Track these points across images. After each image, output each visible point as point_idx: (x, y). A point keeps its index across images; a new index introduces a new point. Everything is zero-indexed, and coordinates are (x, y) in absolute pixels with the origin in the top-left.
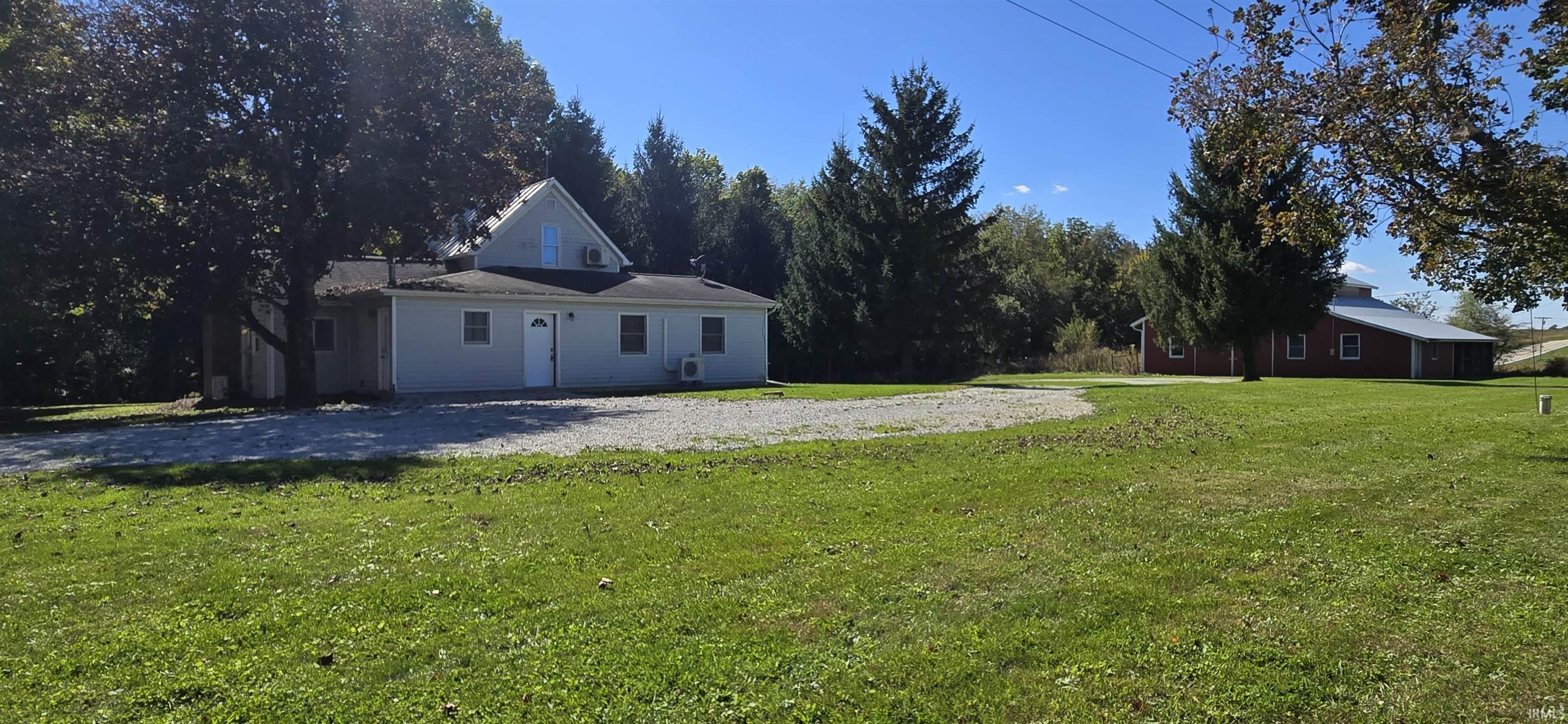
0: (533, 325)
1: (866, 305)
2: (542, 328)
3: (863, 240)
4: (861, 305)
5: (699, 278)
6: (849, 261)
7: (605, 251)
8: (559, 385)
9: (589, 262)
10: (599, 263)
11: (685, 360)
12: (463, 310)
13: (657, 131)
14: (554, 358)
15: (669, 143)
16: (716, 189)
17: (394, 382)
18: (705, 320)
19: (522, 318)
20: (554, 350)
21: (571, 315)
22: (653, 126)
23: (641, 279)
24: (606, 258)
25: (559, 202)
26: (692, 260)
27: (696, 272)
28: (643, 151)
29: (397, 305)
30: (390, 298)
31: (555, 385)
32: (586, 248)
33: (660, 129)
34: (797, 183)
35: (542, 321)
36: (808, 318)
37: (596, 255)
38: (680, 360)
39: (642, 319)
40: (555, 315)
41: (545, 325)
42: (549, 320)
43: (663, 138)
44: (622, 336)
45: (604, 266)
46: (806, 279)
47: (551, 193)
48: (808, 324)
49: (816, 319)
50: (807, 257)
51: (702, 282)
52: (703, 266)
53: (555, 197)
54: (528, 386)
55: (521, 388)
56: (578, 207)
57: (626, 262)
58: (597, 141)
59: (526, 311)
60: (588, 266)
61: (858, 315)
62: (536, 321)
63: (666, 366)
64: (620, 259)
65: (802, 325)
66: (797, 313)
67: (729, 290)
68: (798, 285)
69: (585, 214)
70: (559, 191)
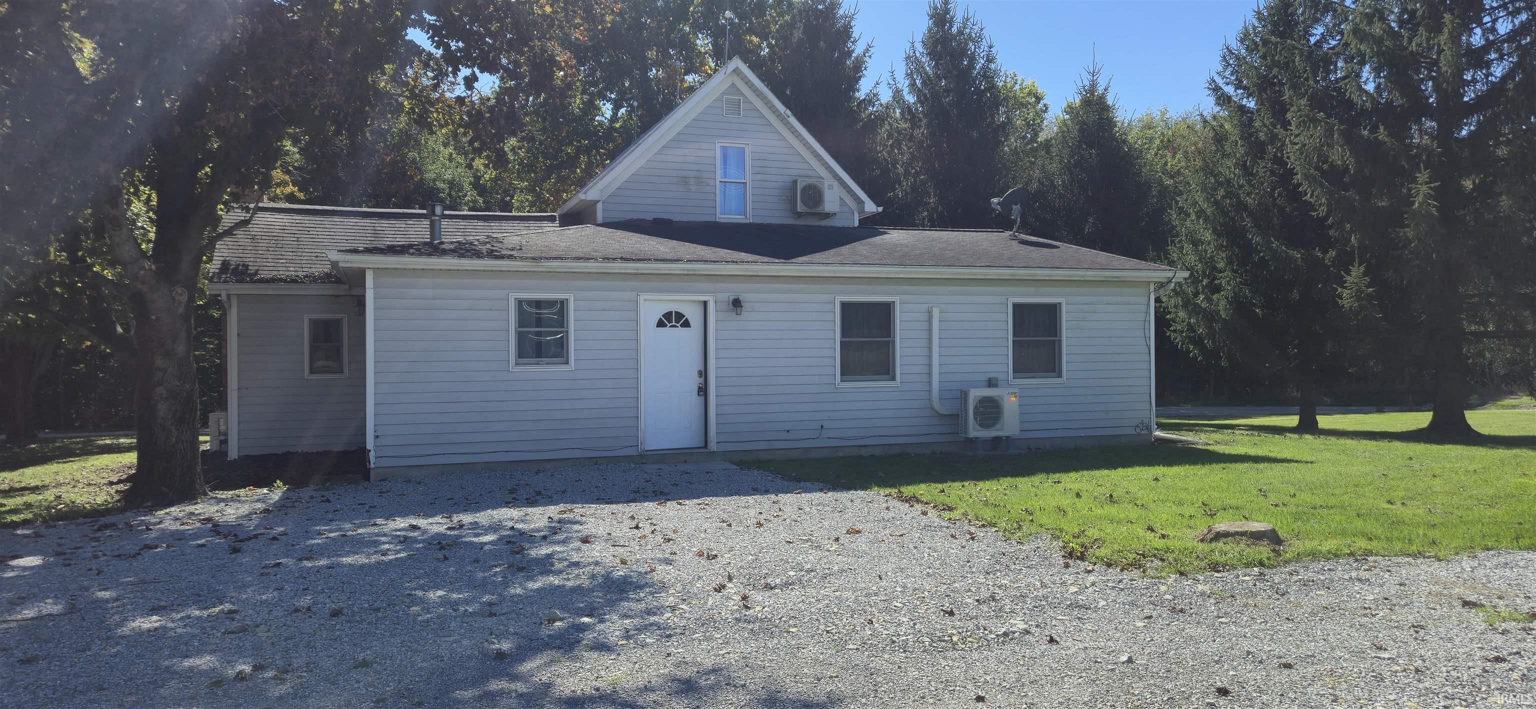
0: (661, 324)
1: (1365, 274)
2: (680, 331)
3: (1350, 139)
4: (1356, 274)
5: (1008, 233)
6: (1322, 185)
7: (831, 187)
8: (713, 446)
9: (800, 208)
10: (819, 210)
11: (975, 394)
12: (513, 296)
13: (941, 18)
14: (703, 390)
15: (960, 33)
16: (1034, 127)
17: (370, 444)
18: (1019, 309)
19: (637, 311)
20: (704, 373)
21: (737, 304)
22: (935, 8)
23: (896, 236)
24: (832, 201)
25: (748, 101)
26: (995, 200)
27: (1002, 222)
28: (919, 48)
29: (375, 287)
30: (362, 273)
31: (706, 446)
32: (795, 182)
33: (947, 11)
34: (1157, 115)
35: (679, 316)
36: (1222, 304)
37: (813, 195)
38: (964, 395)
39: (886, 309)
40: (705, 303)
41: (686, 324)
42: (693, 314)
43: (951, 27)
44: (842, 343)
45: (828, 216)
46: (1215, 231)
47: (733, 85)
48: (1223, 314)
49: (1239, 305)
50: (1215, 190)
51: (1014, 238)
52: (1016, 208)
53: (742, 94)
54: (648, 447)
55: (632, 452)
56: (781, 108)
57: (871, 207)
58: (845, 33)
59: (643, 297)
60: (799, 215)
61: (1346, 293)
62: (668, 316)
63: (936, 405)
64: (860, 202)
65: (1210, 317)
66: (1196, 295)
67: (1067, 250)
68: (1196, 243)
69: (793, 121)
70: (748, 82)
